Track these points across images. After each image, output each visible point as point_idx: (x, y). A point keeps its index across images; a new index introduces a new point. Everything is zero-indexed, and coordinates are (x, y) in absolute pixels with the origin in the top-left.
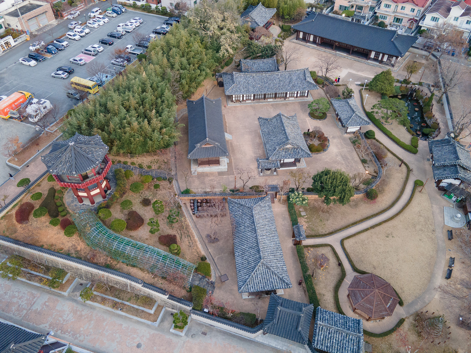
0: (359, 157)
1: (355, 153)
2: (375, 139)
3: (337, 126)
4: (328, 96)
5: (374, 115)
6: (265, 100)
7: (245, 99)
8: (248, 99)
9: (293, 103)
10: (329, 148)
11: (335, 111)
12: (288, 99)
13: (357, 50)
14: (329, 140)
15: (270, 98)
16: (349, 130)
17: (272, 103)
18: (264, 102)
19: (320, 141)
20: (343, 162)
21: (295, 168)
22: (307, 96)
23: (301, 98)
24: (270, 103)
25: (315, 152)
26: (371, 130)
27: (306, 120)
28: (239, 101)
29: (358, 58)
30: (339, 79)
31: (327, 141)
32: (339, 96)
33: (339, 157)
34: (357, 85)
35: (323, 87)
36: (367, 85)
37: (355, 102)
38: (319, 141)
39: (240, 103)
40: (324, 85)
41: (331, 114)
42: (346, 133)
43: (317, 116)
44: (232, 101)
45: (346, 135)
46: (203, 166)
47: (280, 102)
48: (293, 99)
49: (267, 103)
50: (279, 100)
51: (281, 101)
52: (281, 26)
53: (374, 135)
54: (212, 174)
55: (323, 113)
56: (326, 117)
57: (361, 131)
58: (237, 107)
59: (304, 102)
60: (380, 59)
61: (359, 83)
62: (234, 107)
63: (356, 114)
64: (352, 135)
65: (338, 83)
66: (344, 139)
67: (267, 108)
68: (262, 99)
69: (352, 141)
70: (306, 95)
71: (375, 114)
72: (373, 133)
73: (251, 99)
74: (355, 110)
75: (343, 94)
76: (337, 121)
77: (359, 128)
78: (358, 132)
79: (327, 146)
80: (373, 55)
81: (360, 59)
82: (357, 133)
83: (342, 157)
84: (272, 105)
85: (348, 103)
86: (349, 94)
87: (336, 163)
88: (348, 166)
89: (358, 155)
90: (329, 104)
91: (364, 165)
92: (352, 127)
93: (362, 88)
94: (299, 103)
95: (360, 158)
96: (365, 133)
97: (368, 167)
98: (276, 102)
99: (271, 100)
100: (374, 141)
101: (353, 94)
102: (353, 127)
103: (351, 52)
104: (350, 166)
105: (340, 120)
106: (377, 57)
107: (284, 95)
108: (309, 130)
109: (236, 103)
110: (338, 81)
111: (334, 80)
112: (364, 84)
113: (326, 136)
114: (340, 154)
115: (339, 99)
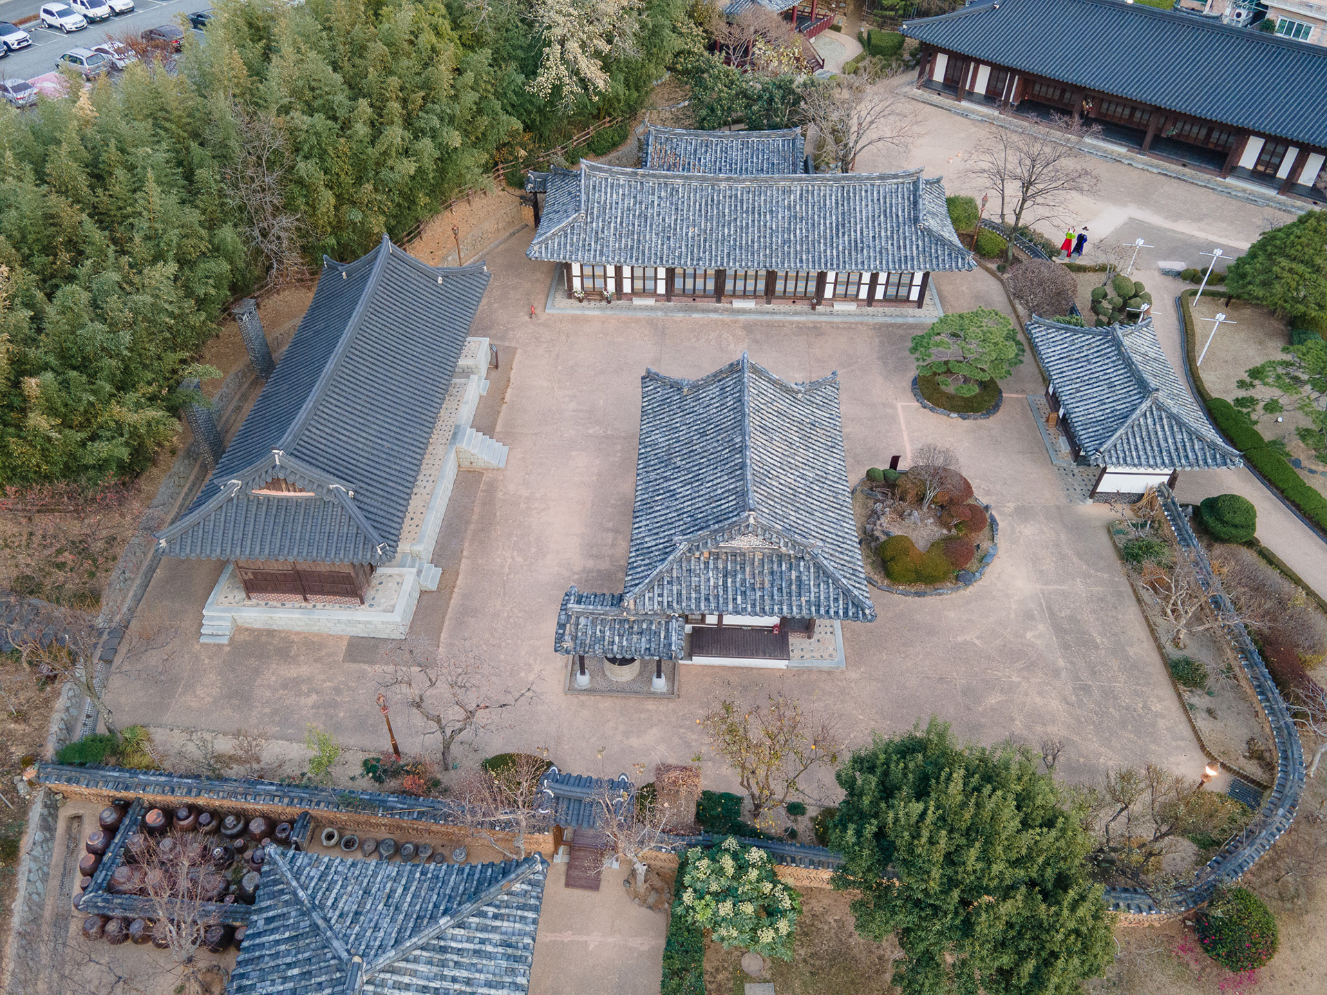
0: (1156, 639)
1: (1131, 614)
2: (1252, 543)
3: (1046, 455)
4: (1020, 308)
5: (1254, 417)
6: (719, 301)
7: (627, 288)
8: (644, 293)
9: (849, 327)
10: (988, 570)
11: (1047, 380)
12: (828, 309)
13: (1179, 135)
14: (993, 524)
15: (745, 295)
16: (1108, 484)
17: (752, 317)
18: (715, 311)
19: (945, 525)
20: (1061, 663)
21: (781, 664)
22: (920, 303)
23: (890, 310)
24: (742, 318)
25: (910, 582)
26: (1234, 498)
27: (894, 408)
28: (601, 294)
29: (1181, 168)
30: (1082, 239)
31: (986, 530)
32: (1073, 311)
33: (1041, 627)
34: (1166, 273)
35: (1002, 269)
36: (1217, 279)
37: (1155, 343)
38: (942, 523)
39: (604, 303)
40: (1005, 261)
41: (1023, 391)
42: (1093, 494)
43: (950, 397)
44: (570, 294)
45: (1090, 508)
46: (274, 599)
47: (789, 318)
48: (851, 307)
49: (726, 317)
50: (785, 306)
51: (796, 313)
52: (865, 36)
53: (1251, 526)
54: (313, 645)
55: (983, 385)
56: (996, 407)
57: (1179, 495)
58: (586, 320)
59: (900, 326)
60: (1283, 173)
61: (1179, 266)
62: (575, 319)
63: (1156, 400)
64: (1123, 512)
65: (1080, 261)
66: (1078, 528)
67: (720, 336)
68: (705, 294)
69: (1121, 541)
70: (914, 295)
71: (1258, 414)
72: (1250, 512)
73: (654, 293)
74: (1153, 383)
75: (1095, 307)
76: (1053, 430)
77: (1166, 479)
78: (1160, 500)
79: (978, 554)
80: (1250, 155)
81: (1186, 170)
82: (1151, 504)
83: (1058, 629)
84: (749, 328)
85: (1118, 345)
86: (1125, 304)
87: (1019, 665)
88: (1086, 689)
89: (1152, 631)
90: (1018, 343)
91: (1186, 695)
92: (1127, 470)
93: (1190, 287)
94: (879, 328)
95: (1160, 648)
96: (1196, 509)
97: (1210, 712)
98: (767, 318)
99: (750, 304)
100: (1248, 555)
101: (1145, 307)
102: (1134, 470)
103: (1149, 138)
104: (1096, 694)
105: (1065, 424)
106: (1267, 165)
107: (812, 287)
108: (895, 461)
109: (585, 303)
110: (1079, 248)
111: (1059, 243)
112: (1204, 271)
113: (984, 500)
114: (1049, 609)
115: (1069, 323)
